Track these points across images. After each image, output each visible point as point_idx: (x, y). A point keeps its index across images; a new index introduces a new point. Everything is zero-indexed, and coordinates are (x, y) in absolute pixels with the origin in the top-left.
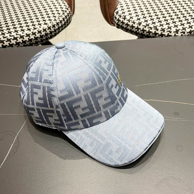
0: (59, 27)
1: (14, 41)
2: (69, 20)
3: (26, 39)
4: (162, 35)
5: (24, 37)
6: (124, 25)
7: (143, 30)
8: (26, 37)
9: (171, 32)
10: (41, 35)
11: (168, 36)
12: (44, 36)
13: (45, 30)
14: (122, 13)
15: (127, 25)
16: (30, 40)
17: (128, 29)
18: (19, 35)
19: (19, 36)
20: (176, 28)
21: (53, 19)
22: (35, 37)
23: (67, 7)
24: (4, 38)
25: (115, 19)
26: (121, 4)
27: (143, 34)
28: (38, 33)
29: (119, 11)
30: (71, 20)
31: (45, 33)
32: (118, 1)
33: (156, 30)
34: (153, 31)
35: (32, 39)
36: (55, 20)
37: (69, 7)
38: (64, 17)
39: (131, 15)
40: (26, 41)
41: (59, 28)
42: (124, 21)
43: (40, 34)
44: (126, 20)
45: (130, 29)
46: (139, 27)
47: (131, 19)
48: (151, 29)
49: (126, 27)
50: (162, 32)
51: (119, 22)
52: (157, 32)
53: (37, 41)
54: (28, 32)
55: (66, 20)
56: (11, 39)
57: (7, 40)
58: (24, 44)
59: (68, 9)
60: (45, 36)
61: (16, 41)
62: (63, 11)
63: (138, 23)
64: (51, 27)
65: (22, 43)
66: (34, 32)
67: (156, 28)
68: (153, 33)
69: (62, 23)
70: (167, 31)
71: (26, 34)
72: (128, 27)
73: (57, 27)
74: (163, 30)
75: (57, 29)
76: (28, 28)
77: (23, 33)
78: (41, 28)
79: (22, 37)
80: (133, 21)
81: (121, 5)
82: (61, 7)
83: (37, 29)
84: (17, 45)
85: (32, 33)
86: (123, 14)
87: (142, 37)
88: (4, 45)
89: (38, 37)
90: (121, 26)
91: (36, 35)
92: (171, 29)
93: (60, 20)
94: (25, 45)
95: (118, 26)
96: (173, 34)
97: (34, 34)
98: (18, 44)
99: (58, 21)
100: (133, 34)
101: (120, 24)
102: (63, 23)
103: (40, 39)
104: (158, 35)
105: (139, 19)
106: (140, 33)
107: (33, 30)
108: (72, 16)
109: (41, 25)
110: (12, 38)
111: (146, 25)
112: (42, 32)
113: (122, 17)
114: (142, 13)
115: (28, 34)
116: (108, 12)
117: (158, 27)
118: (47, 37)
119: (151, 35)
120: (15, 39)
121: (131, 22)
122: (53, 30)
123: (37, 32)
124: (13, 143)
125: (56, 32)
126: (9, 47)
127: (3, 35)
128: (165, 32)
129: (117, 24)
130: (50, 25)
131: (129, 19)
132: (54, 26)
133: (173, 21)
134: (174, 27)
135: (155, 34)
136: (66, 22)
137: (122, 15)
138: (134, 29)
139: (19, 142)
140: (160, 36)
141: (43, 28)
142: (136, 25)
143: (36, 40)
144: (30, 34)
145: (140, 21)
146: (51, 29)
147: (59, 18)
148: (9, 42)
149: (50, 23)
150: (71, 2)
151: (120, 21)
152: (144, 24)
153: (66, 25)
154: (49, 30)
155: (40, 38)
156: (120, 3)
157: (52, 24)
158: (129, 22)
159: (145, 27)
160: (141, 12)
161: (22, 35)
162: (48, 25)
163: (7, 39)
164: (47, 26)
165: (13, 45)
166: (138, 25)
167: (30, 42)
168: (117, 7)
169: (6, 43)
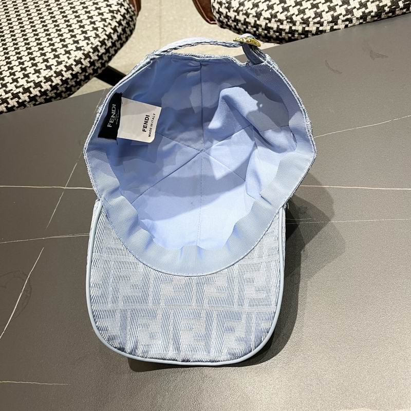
0: (107, 47)
1: (25, 95)
2: (129, 26)
3: (46, 86)
4: (305, 33)
5: (42, 84)
6: (231, 21)
7: (267, 28)
8: (45, 83)
9: (322, 25)
10: (74, 73)
12: (79, 74)
13: (78, 62)
15: (236, 21)
16: (54, 88)
17: (240, 29)
18: (31, 81)
19: (32, 84)
20: (332, 13)
21: (91, 34)
22: (61, 80)
24: (6, 92)
25: (214, 11)
27: (269, 35)
28: (66, 72)
30: (134, 25)
31: (81, 68)
33: (291, 25)
34: (286, 26)
35: (58, 84)
36: (97, 36)
38: (114, 24)
40: (47, 90)
41: (107, 51)
42: (228, 14)
43: (70, 72)
44: (232, 10)
45: (242, 29)
46: (258, 22)
47: (241, 8)
48: (282, 24)
49: (235, 26)
50: (304, 26)
51: (220, 17)
52: (294, 28)
53: (69, 86)
54: (48, 73)
55: (120, 30)
56: (19, 92)
57: (12, 97)
58: (44, 97)
59: (122, 5)
60: (81, 73)
61: (28, 94)
62: (113, 12)
63: (255, 14)
64: (89, 52)
65: (40, 97)
66: (58, 70)
67: (291, 19)
68: (287, 30)
69: (112, 39)
70: (315, 23)
71: (45, 77)
72: (237, 24)
73: (102, 50)
74: (306, 22)
75: (103, 53)
76: (46, 65)
77: (38, 77)
78: (70, 60)
79: (38, 85)
80: (245, 10)
83: (63, 63)
84: (33, 102)
85: (55, 72)
88: (9, 106)
89: (68, 78)
90: (225, 23)
91: (63, 76)
92: (322, 18)
93: (107, 33)
95: (221, 24)
96: (327, 27)
97: (59, 74)
98: (33, 99)
99: (103, 37)
101: (225, 21)
102: (115, 37)
103: (73, 81)
104: (297, 33)
105: (256, 5)
106: (263, 34)
107: (56, 66)
108: (134, 17)
109: (70, 54)
110: (21, 90)
111: (270, 17)
112: (73, 67)
113: (224, 6)
115: (47, 76)
117: (294, 18)
118: (87, 74)
119: (284, 36)
120: (26, 90)
121: (241, 13)
122: (97, 58)
123: (65, 69)
124: (23, 290)
125: (103, 59)
126: (19, 109)
127: (4, 88)
128: (310, 25)
129: (219, 21)
130: (88, 49)
131: (238, 8)
132: (95, 49)
134: (327, 12)
135: (292, 32)
136: (121, 34)
138: (250, 27)
139: (31, 289)
140: (303, 36)
141: (74, 58)
142: (251, 20)
143: (65, 85)
144: (52, 76)
145: (259, 10)
146: (91, 58)
147: (105, 30)
148: (17, 99)
149: (88, 44)
151: (222, 13)
152: (267, 14)
154: (88, 59)
155: (71, 79)
158: (238, 14)
159: (270, 22)
161: (37, 82)
162: (84, 50)
163: (13, 94)
164: (82, 52)
165: (26, 103)
166: (256, 19)
167: (55, 91)
169: (13, 103)
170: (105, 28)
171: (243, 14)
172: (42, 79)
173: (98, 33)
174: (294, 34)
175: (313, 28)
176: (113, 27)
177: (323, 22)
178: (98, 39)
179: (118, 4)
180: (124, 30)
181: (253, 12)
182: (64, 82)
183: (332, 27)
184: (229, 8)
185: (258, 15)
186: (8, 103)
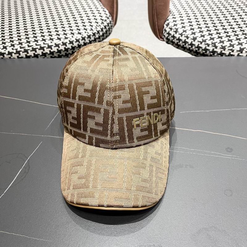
0: (96, 38)
1: (40, 51)
2: (109, 31)
3: (55, 49)
4: (222, 54)
5: (53, 47)
6: (175, 40)
7: (198, 47)
8: (54, 47)
9: (233, 51)
10: (73, 46)
11: (230, 55)
12: (76, 48)
13: (78, 41)
14: (173, 25)
15: (179, 40)
16: (59, 51)
17: (180, 45)
18: (46, 44)
19: (46, 46)
20: (240, 46)
21: (89, 28)
22: (65, 48)
23: (108, 16)
24: (29, 46)
25: (165, 33)
26: (174, 14)
27: (198, 51)
28: (69, 44)
29: (170, 23)
30: (112, 31)
31: (78, 44)
32: (170, 12)
33: (214, 48)
34: (211, 48)
35: (62, 50)
36: (92, 30)
37: (110, 16)
38: (102, 26)
39: (185, 28)
40: (55, 52)
41: (95, 40)
42: (175, 35)
43: (71, 45)
44: (178, 33)
45: (182, 45)
46: (193, 43)
47: (184, 33)
48: (208, 46)
49: (177, 43)
50: (222, 50)
51: (169, 36)
52: (215, 50)
53: (68, 53)
54: (58, 42)
55: (104, 30)
56: (37, 48)
57: (31, 50)
58: (51, 55)
59: (108, 18)
60: (77, 48)
61: (42, 51)
62: (103, 20)
63: (192, 38)
64: (85, 37)
65: (49, 54)
66: (64, 42)
67: (215, 44)
68: (211, 50)
69: (99, 34)
70: (229, 50)
71: (55, 44)
72: (179, 42)
73: (92, 38)
74: (224, 48)
75: (92, 40)
76: (58, 37)
77: (51, 42)
78: (73, 38)
79: (50, 47)
80: (187, 35)
81: (173, 16)
82: (101, 15)
83: (68, 38)
84: (44, 57)
86: (175, 27)
87: (197, 55)
88: (28, 55)
89: (69, 48)
90: (171, 40)
91: (66, 46)
92: (233, 47)
93: (98, 30)
94: (53, 56)
95: (167, 41)
96: (236, 53)
97: (64, 44)
98: (44, 55)
99: (95, 31)
100: (186, 52)
101: (171, 39)
102: (101, 33)
103: (71, 51)
104: (217, 53)
105: (194, 33)
106: (195, 50)
107: (64, 39)
108: (112, 27)
109: (74, 35)
110: (39, 47)
111: (202, 41)
112: (74, 42)
113: (173, 30)
114: (198, 26)
115: (57, 43)
116: (156, 23)
117: (217, 44)
119: (208, 54)
120: (42, 48)
121: (183, 36)
122: (88, 42)
123: (69, 42)
124: (23, 167)
126: (33, 58)
127: (28, 44)
128: (226, 50)
129: (167, 38)
130: (85, 35)
131: (182, 33)
132: (89, 37)
133: (236, 38)
134: (237, 45)
135: (214, 52)
136: (104, 33)
137: (173, 28)
138: (187, 45)
139: (29, 168)
140: (219, 56)
141: (76, 38)
142: (189, 41)
143: (66, 52)
144: (60, 44)
145: (195, 36)
146: (85, 40)
147: (96, 28)
148: (34, 52)
149: (85, 32)
150: (113, 10)
151: (171, 34)
152: (200, 40)
153: (105, 37)
154: (83, 41)
155: (71, 49)
156: (172, 14)
157: (87, 34)
158: (182, 36)
159: (201, 44)
160: (198, 24)
161: (50, 45)
162: (82, 35)
163: (33, 48)
164: (81, 36)
165: (39, 56)
166: (193, 41)
167: (59, 54)
168: (168, 18)
169: (31, 53)
170: (97, 27)
171: (185, 36)
172: (53, 44)
173: (92, 28)
174: (215, 53)
175: (227, 52)
176: (101, 28)
177: (234, 50)
178: (92, 31)
179: (106, 17)
180: (106, 31)
181: (192, 37)
182: (66, 50)
183: (239, 54)
184: (176, 32)
185: (194, 39)
186: (28, 53)
